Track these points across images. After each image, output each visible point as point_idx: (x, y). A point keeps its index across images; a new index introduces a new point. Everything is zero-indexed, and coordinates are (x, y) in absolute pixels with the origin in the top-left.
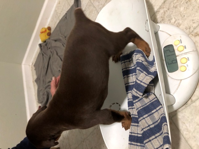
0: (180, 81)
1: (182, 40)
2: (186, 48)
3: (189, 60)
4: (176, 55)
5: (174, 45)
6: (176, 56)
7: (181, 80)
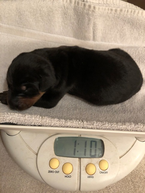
0: (37, 152)
1: (106, 174)
2: (89, 177)
3: (66, 176)
4: (82, 159)
5: (101, 159)
6: (80, 158)
7: (37, 154)
